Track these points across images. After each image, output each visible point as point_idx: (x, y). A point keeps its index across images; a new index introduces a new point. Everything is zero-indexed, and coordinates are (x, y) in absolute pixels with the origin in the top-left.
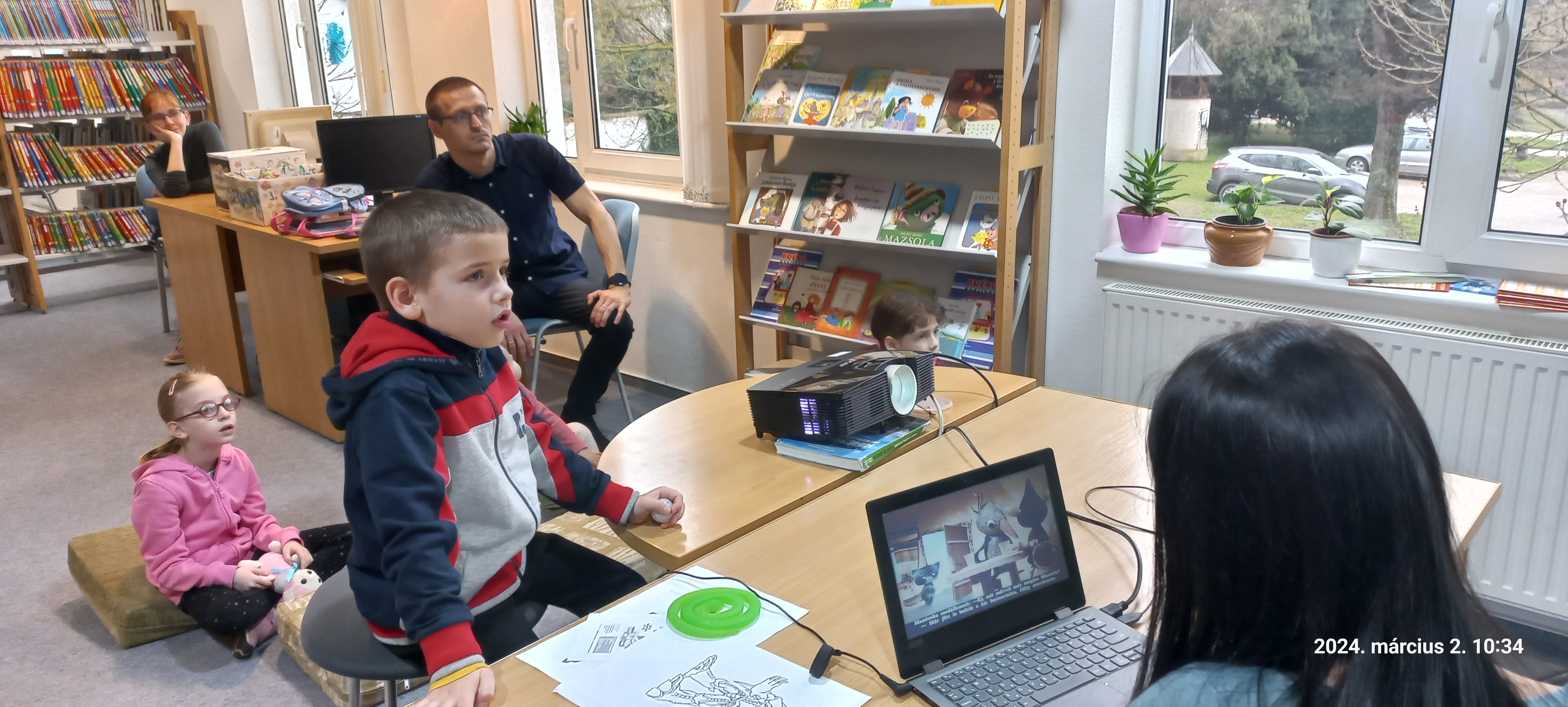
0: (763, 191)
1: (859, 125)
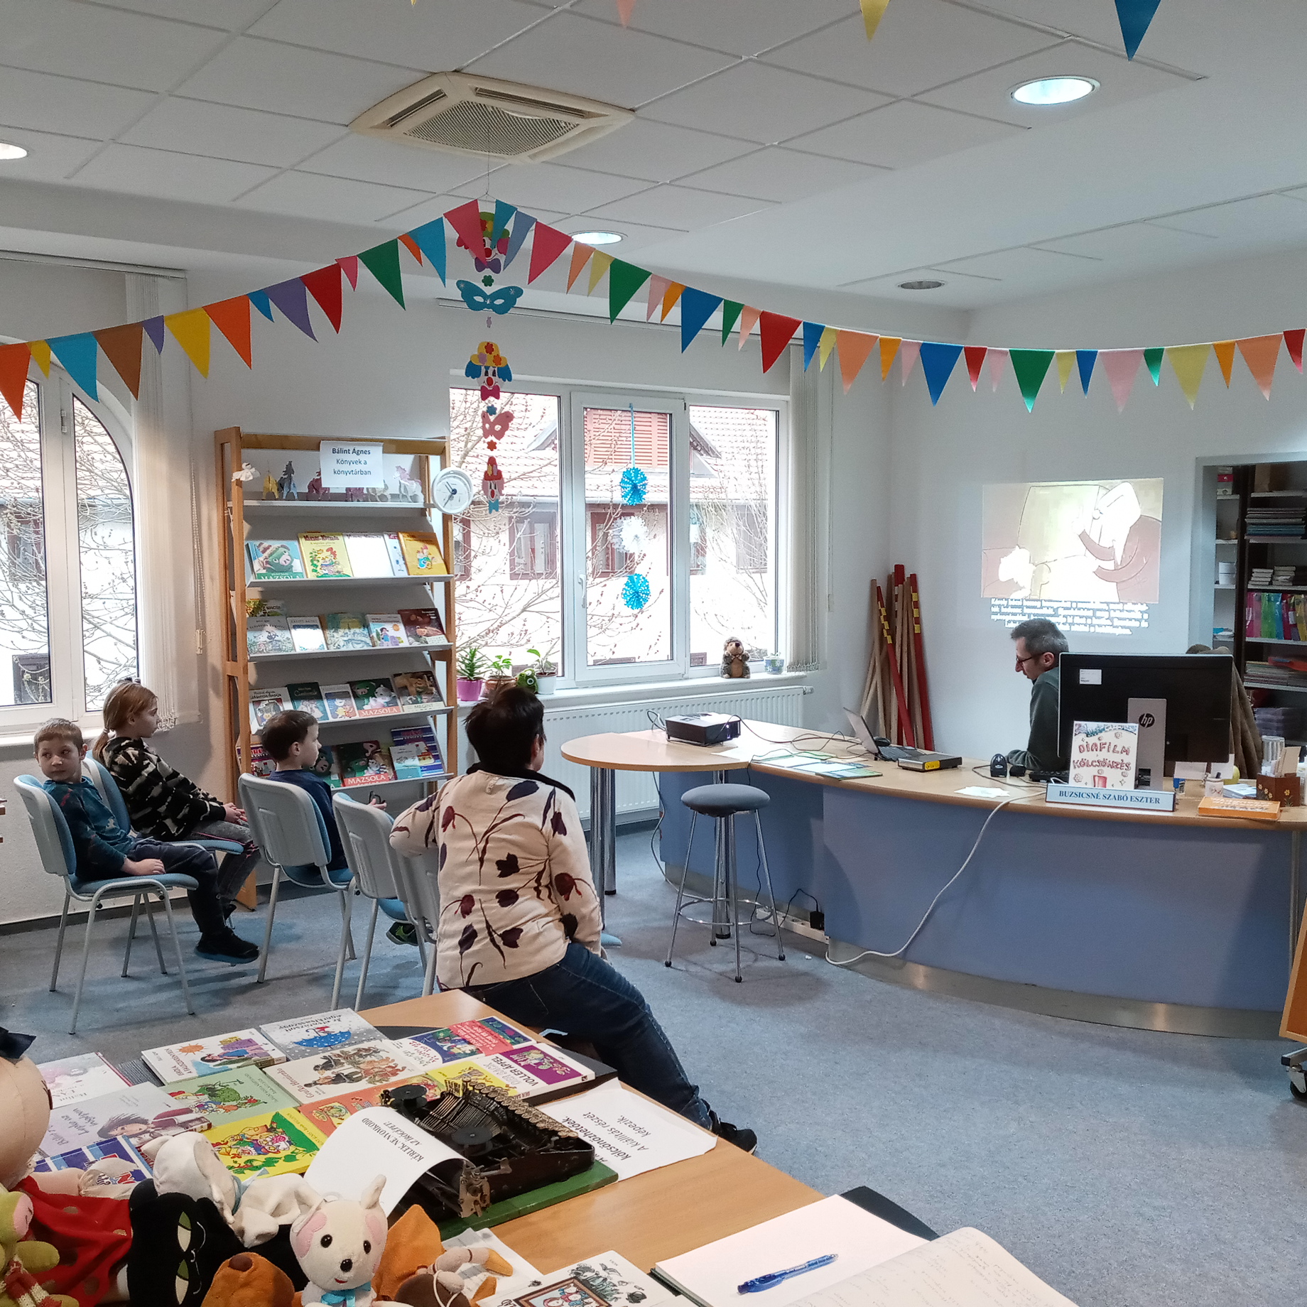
1: (350, 647)
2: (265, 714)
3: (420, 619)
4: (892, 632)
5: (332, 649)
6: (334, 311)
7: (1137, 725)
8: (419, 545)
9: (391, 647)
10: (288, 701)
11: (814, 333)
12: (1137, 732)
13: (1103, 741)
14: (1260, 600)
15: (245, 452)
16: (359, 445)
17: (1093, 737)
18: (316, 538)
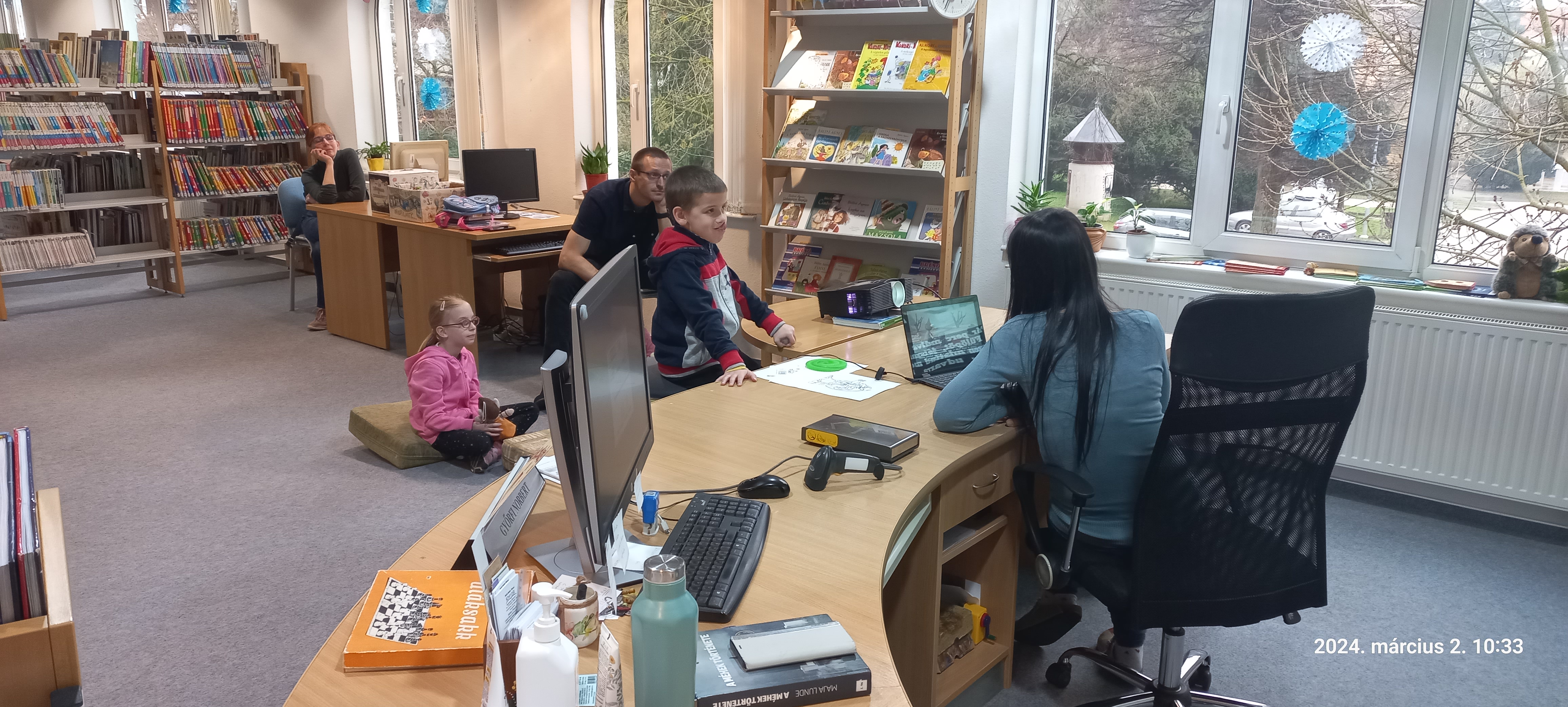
0: (785, 205)
1: (853, 163)
8: (932, 55)
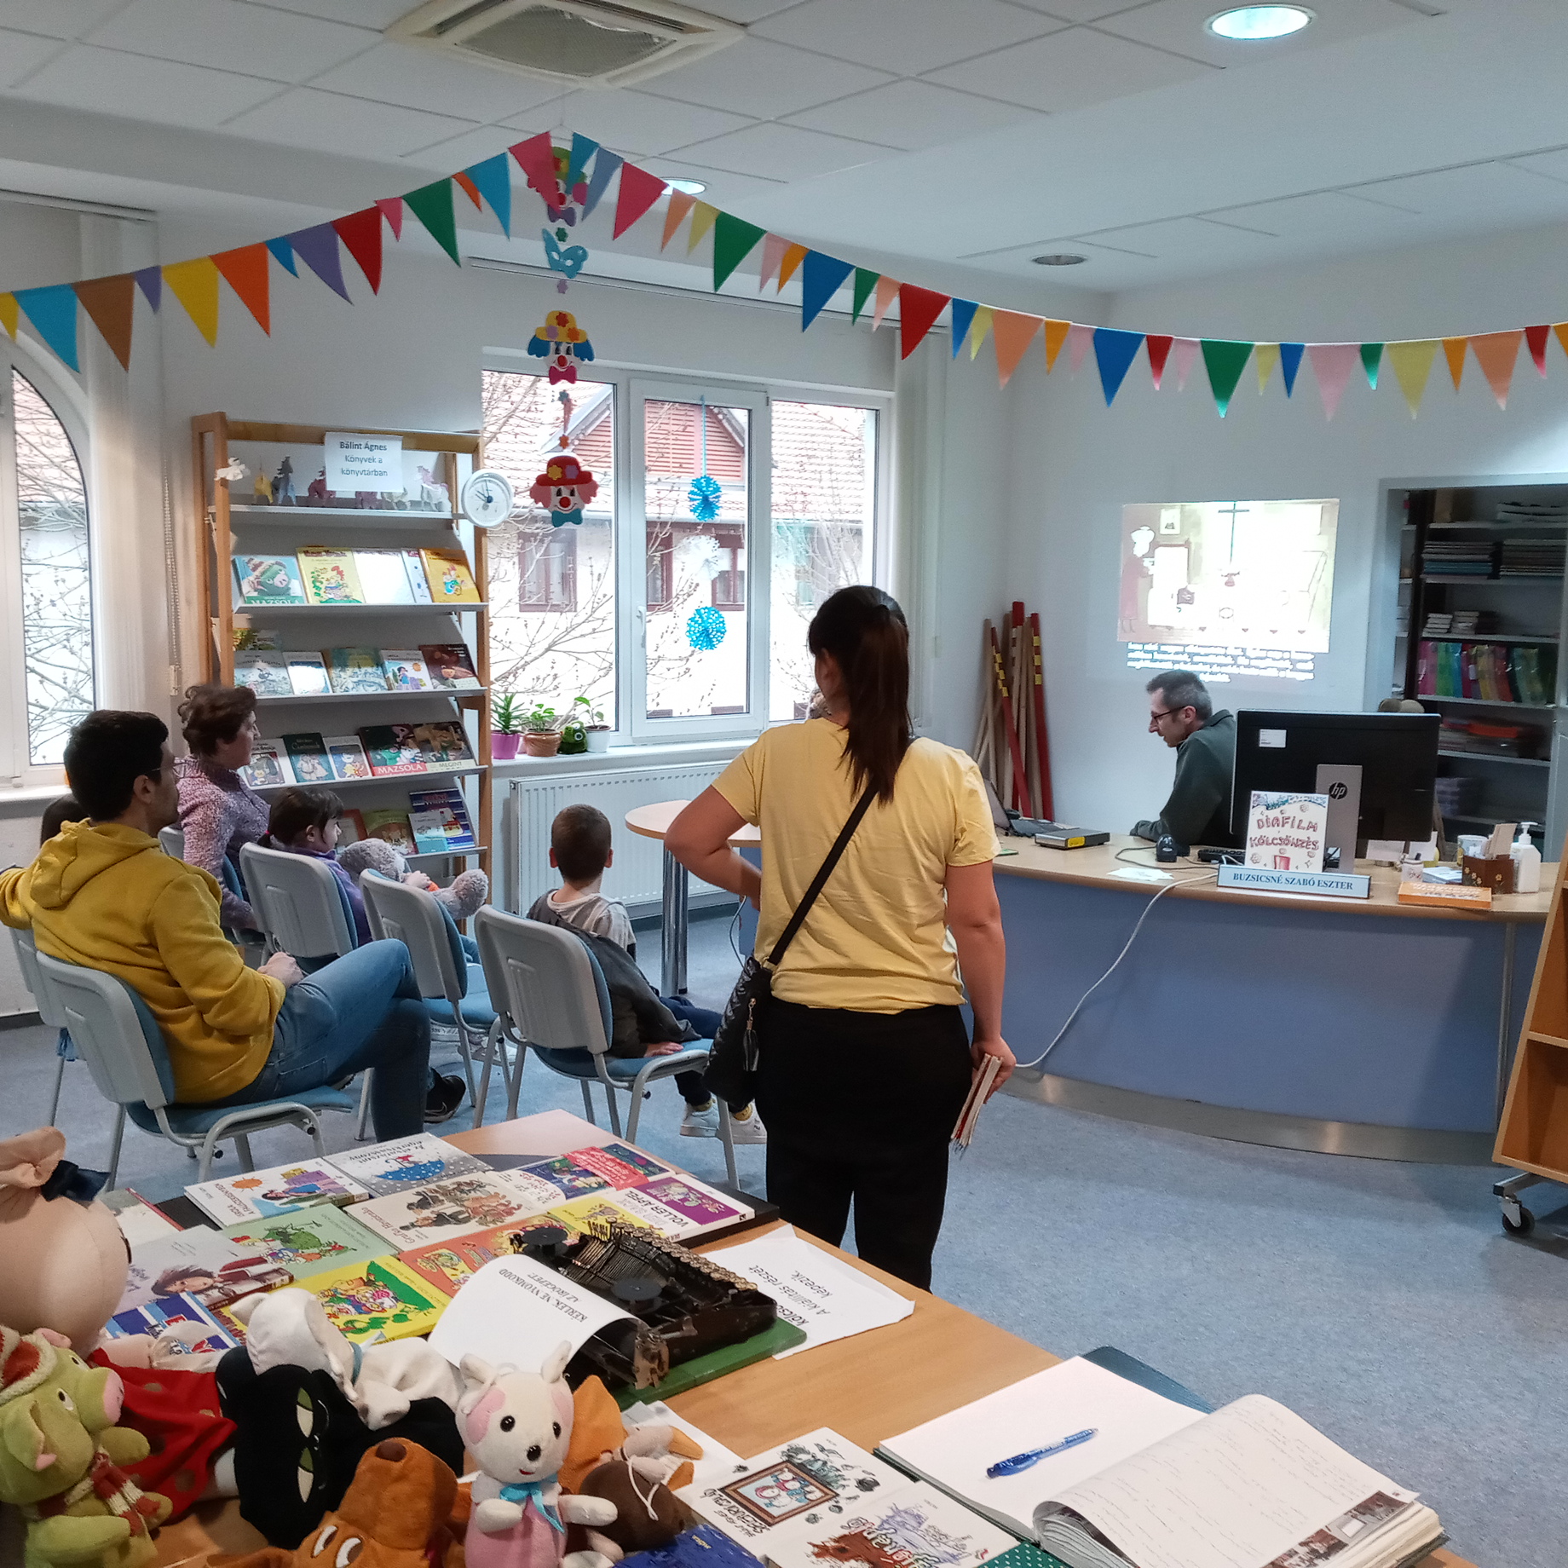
1: (361, 691)
2: (257, 772)
3: (446, 657)
4: (1008, 683)
5: (339, 692)
6: (372, 267)
7: (1327, 796)
8: (444, 565)
9: (411, 691)
10: (283, 756)
11: (965, 312)
12: (1326, 805)
13: (1286, 815)
14: (1436, 650)
15: (233, 445)
16: (371, 439)
17: (1274, 810)
18: (318, 554)
